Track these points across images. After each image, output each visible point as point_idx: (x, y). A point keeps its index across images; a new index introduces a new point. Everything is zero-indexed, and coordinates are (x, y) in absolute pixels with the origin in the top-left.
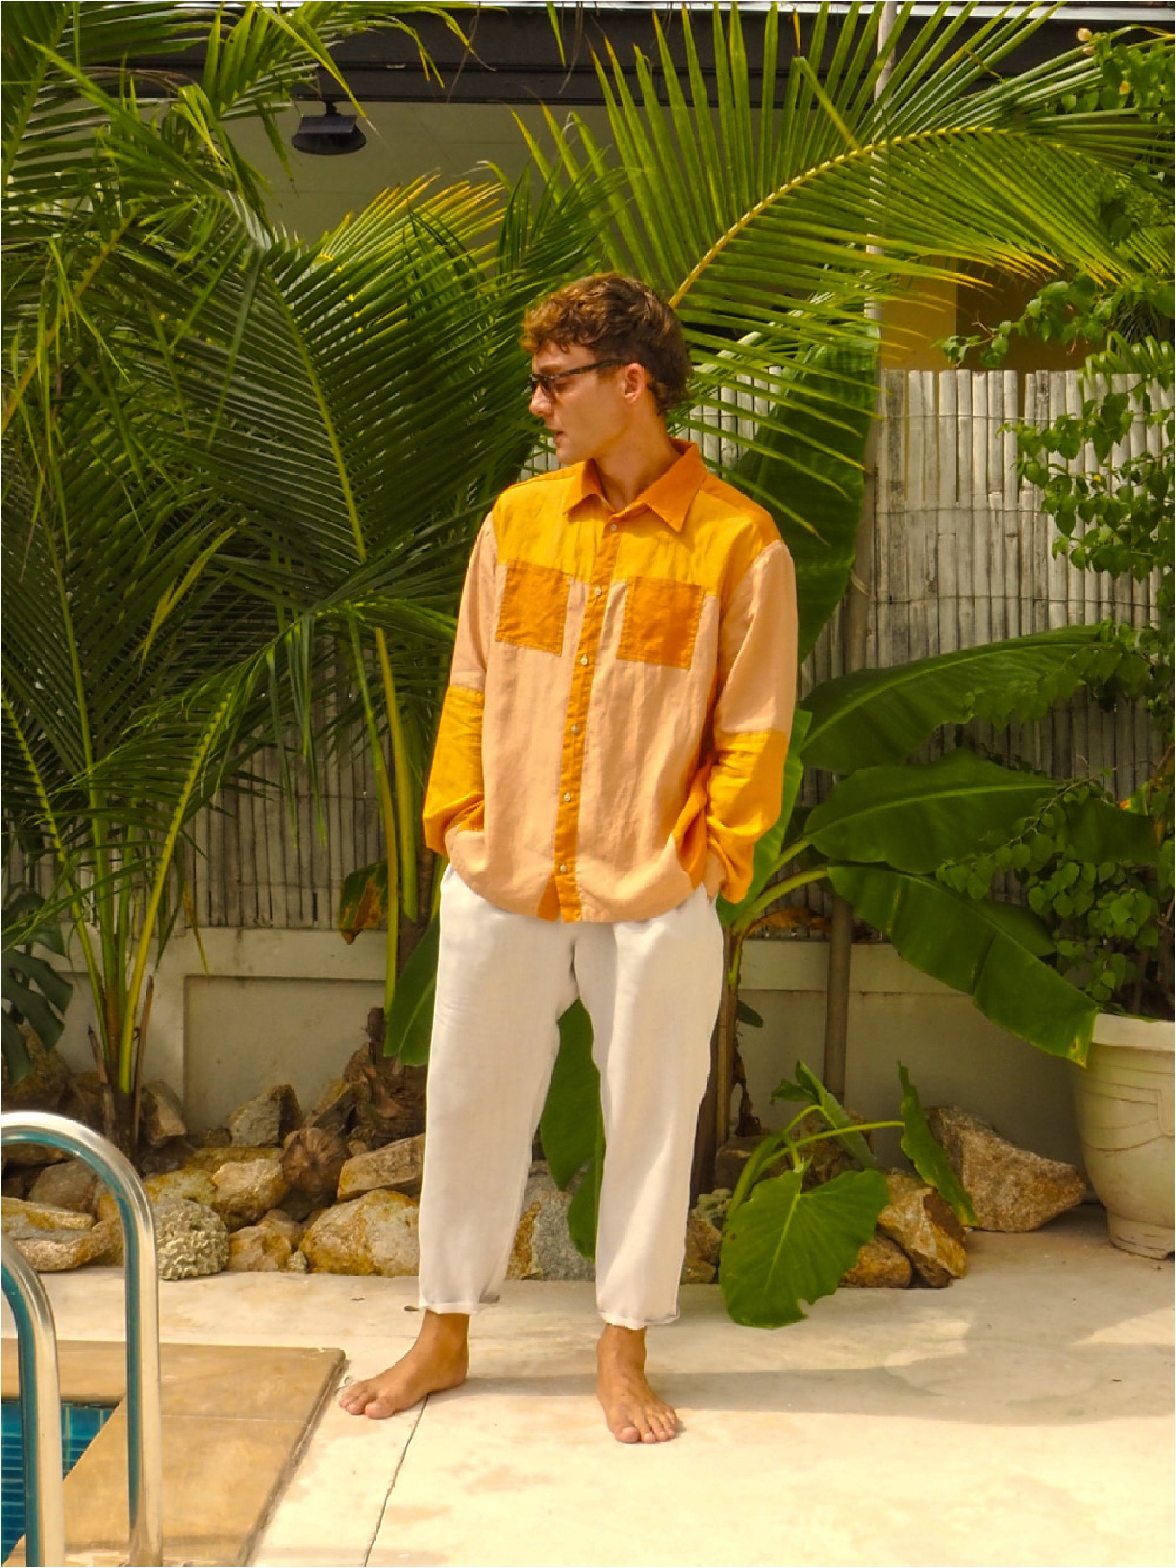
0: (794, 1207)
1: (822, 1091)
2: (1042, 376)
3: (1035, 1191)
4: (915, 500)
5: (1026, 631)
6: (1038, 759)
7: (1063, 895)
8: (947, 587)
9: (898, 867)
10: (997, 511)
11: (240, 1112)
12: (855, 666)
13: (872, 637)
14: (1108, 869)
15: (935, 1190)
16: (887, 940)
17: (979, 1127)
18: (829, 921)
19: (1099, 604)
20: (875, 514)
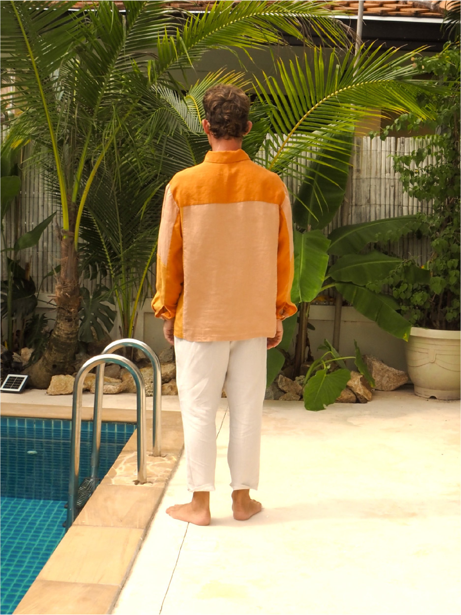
0: (324, 379)
1: (332, 348)
2: (403, 139)
3: (393, 379)
4: (364, 175)
5: (396, 216)
6: (398, 253)
7: (403, 293)
8: (373, 202)
9: (356, 284)
10: (388, 179)
11: (161, 352)
12: (345, 224)
13: (350, 216)
14: (416, 286)
15: (364, 376)
16: (352, 306)
17: (377, 360)
18: (335, 300)
19: (418, 207)
20: (352, 179)
